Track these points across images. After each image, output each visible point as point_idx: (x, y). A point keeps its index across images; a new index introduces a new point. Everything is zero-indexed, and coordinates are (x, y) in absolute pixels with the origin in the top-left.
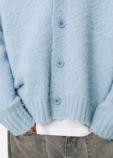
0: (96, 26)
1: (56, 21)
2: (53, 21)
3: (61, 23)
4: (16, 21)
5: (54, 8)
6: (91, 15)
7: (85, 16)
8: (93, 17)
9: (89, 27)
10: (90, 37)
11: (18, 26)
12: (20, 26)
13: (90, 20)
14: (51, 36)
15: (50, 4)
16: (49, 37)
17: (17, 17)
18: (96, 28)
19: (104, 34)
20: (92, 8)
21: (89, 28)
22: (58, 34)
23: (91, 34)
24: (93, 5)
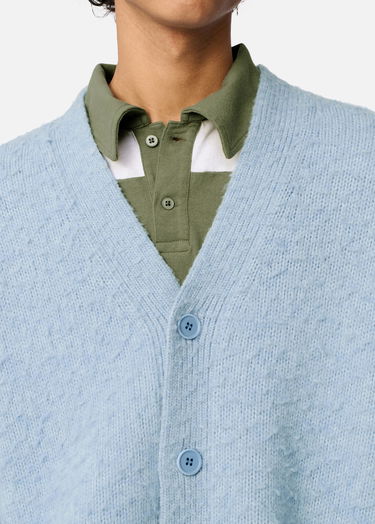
0: (309, 465)
1: (172, 455)
2: (161, 454)
3: (190, 462)
4: (35, 443)
5: (165, 413)
6: (291, 432)
7: (269, 436)
8: (297, 438)
9: (283, 471)
10: (290, 505)
11: (41, 459)
12: (45, 460)
13: (288, 449)
14: (155, 505)
15: (153, 400)
16: (149, 508)
17: (39, 429)
18: (308, 472)
19: (337, 492)
20: (292, 409)
21: (284, 475)
22: (178, 496)
23: (291, 493)
24: (295, 399)
